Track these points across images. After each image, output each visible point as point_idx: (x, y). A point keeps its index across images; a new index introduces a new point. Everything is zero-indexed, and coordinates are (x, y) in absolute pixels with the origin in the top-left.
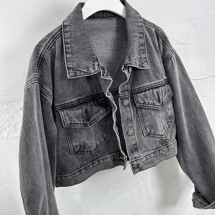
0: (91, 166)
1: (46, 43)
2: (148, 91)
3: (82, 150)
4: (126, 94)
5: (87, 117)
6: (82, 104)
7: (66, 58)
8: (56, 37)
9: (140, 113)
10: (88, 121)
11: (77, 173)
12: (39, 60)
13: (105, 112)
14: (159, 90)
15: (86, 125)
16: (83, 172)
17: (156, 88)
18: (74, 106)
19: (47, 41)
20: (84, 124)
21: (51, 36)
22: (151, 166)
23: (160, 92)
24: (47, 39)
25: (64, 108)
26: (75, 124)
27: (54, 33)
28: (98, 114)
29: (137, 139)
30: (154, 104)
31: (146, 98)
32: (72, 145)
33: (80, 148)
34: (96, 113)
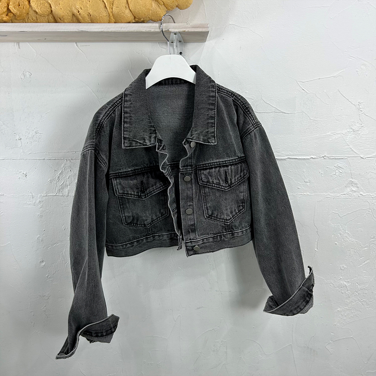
0: (145, 241)
1: (106, 110)
2: (214, 169)
3: (135, 222)
4: (188, 170)
5: (143, 189)
6: (138, 174)
7: (124, 127)
8: (116, 105)
9: (203, 192)
10: (143, 193)
11: (128, 245)
12: (98, 127)
13: (162, 186)
14: (228, 169)
15: (140, 197)
16: (135, 245)
17: (224, 166)
18: (128, 176)
19: (107, 109)
20: (138, 195)
21: (112, 104)
22: (209, 251)
23: (228, 172)
24: (107, 107)
25: (118, 176)
26: (128, 194)
27: (115, 101)
28: (154, 186)
29: (196, 220)
30: (219, 184)
31: (211, 176)
32: (123, 215)
33: (133, 219)
34: (153, 186)
